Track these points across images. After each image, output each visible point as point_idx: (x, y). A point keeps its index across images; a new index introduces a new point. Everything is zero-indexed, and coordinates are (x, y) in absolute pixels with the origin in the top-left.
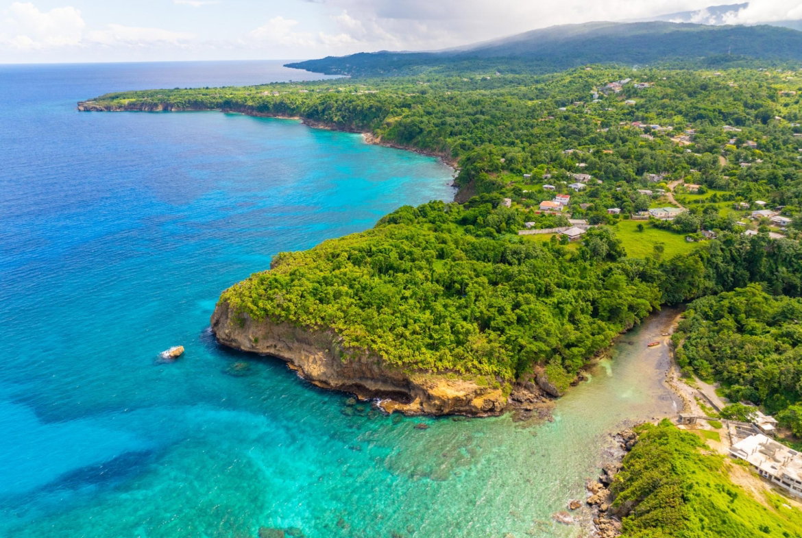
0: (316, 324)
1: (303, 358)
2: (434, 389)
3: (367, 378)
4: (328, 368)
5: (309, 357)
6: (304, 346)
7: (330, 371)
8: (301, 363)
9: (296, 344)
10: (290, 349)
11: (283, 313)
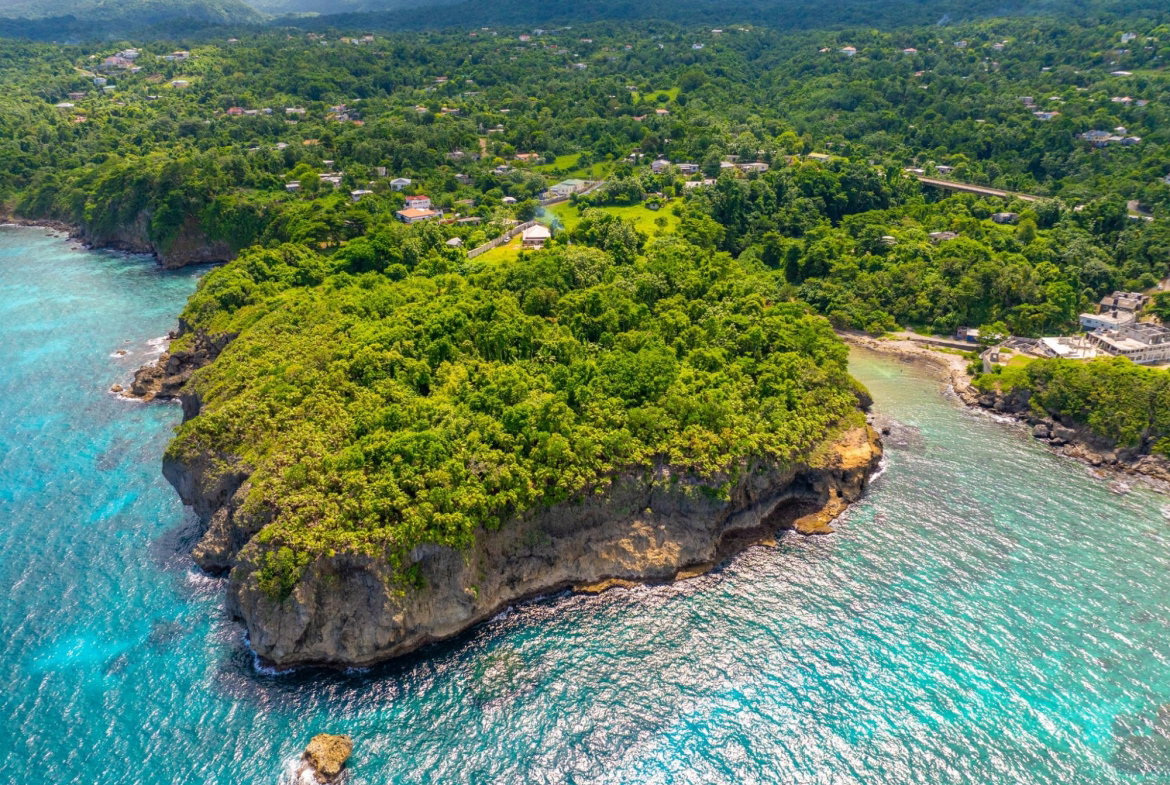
0: (600, 474)
1: (605, 556)
2: (844, 461)
3: (741, 512)
4: (681, 538)
5: (616, 547)
6: (585, 534)
7: (691, 540)
8: (607, 569)
9: (563, 544)
10: (550, 562)
11: (513, 494)
